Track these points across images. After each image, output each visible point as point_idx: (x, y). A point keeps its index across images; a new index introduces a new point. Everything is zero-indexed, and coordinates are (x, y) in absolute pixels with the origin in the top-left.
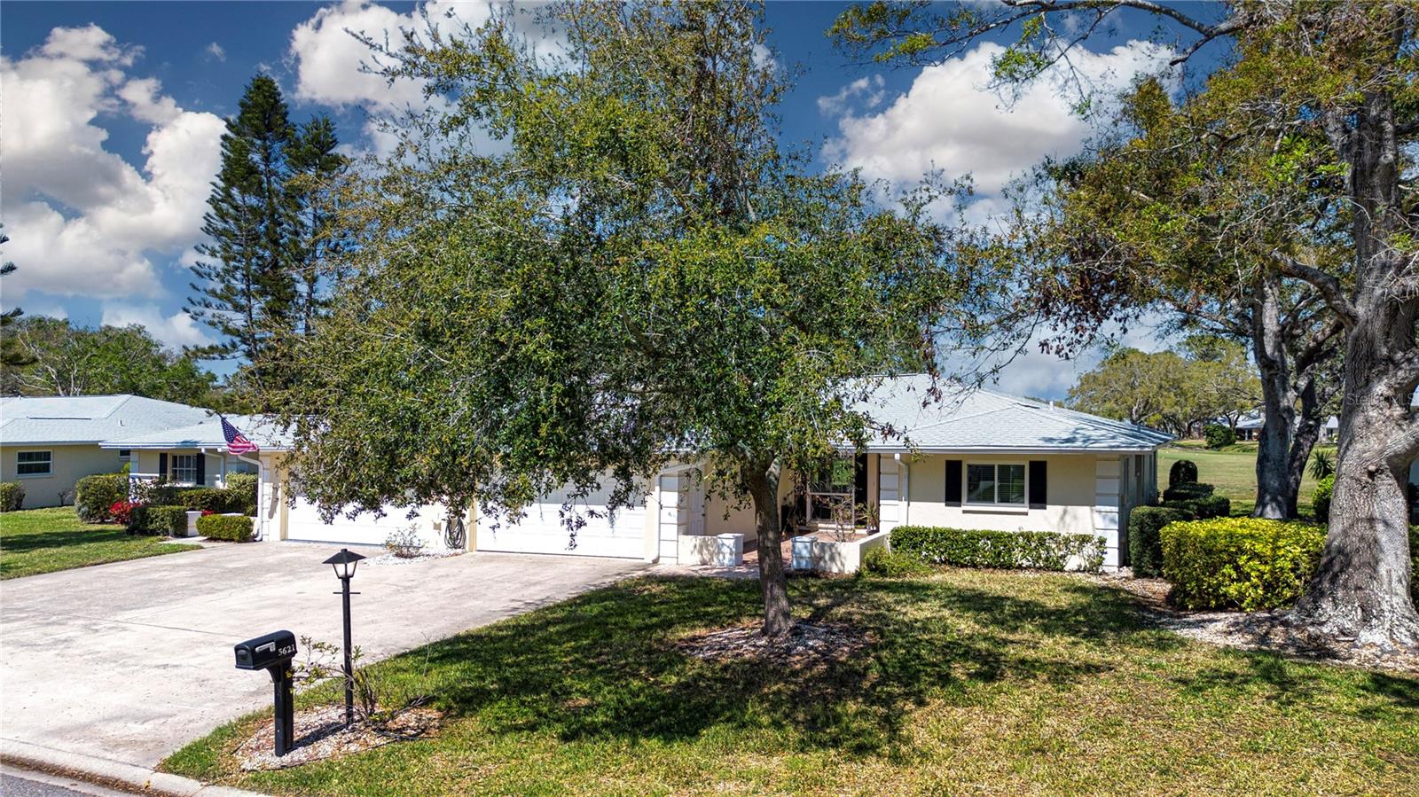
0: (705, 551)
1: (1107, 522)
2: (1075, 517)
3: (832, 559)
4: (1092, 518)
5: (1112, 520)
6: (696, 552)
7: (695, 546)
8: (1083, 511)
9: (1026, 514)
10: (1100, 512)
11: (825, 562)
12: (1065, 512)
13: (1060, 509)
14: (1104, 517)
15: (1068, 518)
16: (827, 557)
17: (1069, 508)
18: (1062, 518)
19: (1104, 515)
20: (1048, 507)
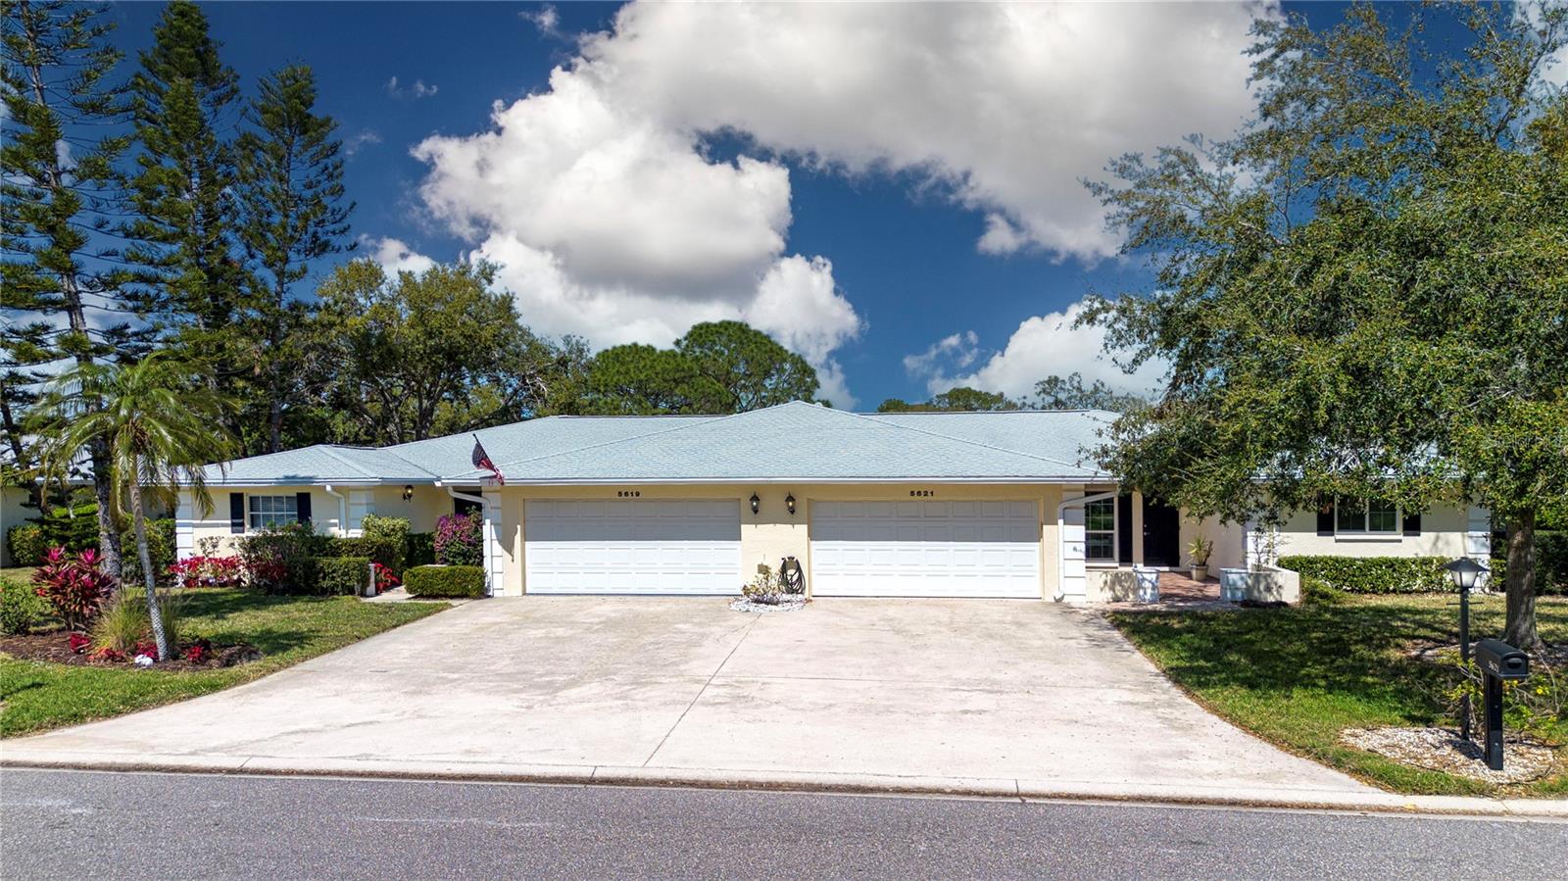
0: (1118, 588)
1: (1479, 546)
2: (1447, 543)
3: (1268, 589)
4: (1464, 543)
5: (1484, 545)
6: (1107, 588)
7: (1106, 582)
8: (1456, 537)
9: (1400, 541)
10: (1471, 537)
11: (1260, 592)
12: (1437, 538)
13: (1432, 535)
14: (1476, 542)
15: (1440, 544)
16: (1262, 587)
17: (1442, 534)
18: (1435, 544)
19: (1475, 539)
20: (1422, 534)
